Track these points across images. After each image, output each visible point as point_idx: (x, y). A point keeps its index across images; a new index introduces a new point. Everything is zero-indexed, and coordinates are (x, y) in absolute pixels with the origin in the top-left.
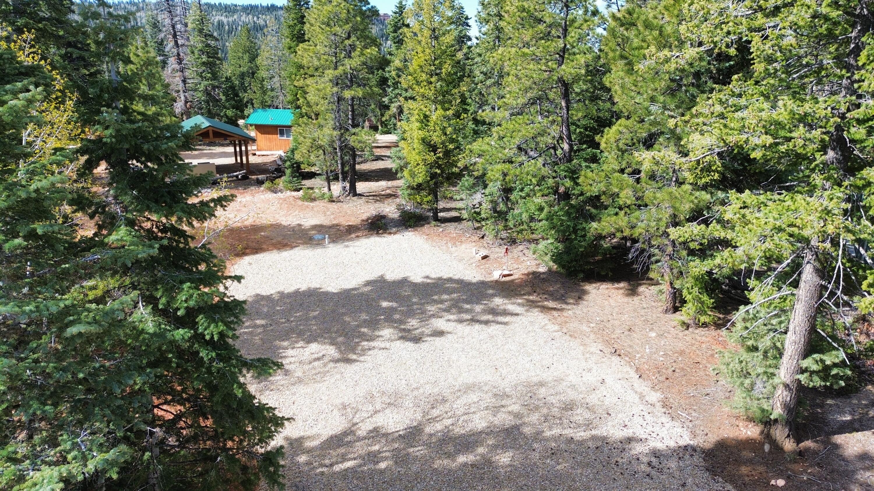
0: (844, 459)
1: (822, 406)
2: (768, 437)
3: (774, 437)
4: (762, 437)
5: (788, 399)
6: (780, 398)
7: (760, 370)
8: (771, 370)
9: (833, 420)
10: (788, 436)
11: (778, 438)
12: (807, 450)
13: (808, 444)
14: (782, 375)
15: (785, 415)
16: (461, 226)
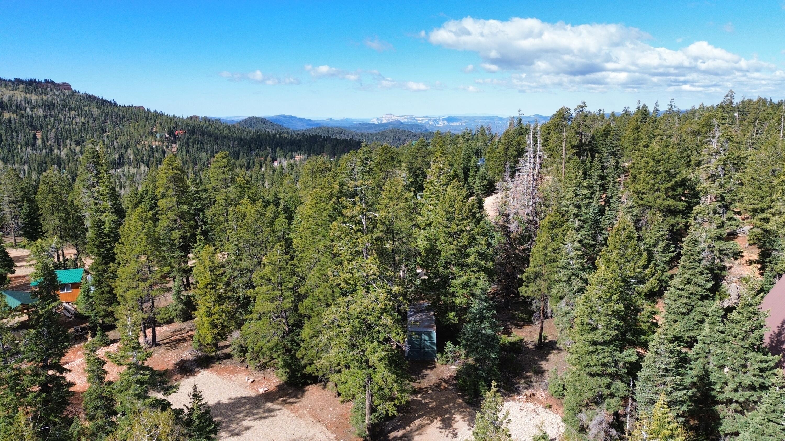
1: (384, 425)
8: (363, 420)
9: (386, 430)
14: (366, 421)
16: (233, 361)
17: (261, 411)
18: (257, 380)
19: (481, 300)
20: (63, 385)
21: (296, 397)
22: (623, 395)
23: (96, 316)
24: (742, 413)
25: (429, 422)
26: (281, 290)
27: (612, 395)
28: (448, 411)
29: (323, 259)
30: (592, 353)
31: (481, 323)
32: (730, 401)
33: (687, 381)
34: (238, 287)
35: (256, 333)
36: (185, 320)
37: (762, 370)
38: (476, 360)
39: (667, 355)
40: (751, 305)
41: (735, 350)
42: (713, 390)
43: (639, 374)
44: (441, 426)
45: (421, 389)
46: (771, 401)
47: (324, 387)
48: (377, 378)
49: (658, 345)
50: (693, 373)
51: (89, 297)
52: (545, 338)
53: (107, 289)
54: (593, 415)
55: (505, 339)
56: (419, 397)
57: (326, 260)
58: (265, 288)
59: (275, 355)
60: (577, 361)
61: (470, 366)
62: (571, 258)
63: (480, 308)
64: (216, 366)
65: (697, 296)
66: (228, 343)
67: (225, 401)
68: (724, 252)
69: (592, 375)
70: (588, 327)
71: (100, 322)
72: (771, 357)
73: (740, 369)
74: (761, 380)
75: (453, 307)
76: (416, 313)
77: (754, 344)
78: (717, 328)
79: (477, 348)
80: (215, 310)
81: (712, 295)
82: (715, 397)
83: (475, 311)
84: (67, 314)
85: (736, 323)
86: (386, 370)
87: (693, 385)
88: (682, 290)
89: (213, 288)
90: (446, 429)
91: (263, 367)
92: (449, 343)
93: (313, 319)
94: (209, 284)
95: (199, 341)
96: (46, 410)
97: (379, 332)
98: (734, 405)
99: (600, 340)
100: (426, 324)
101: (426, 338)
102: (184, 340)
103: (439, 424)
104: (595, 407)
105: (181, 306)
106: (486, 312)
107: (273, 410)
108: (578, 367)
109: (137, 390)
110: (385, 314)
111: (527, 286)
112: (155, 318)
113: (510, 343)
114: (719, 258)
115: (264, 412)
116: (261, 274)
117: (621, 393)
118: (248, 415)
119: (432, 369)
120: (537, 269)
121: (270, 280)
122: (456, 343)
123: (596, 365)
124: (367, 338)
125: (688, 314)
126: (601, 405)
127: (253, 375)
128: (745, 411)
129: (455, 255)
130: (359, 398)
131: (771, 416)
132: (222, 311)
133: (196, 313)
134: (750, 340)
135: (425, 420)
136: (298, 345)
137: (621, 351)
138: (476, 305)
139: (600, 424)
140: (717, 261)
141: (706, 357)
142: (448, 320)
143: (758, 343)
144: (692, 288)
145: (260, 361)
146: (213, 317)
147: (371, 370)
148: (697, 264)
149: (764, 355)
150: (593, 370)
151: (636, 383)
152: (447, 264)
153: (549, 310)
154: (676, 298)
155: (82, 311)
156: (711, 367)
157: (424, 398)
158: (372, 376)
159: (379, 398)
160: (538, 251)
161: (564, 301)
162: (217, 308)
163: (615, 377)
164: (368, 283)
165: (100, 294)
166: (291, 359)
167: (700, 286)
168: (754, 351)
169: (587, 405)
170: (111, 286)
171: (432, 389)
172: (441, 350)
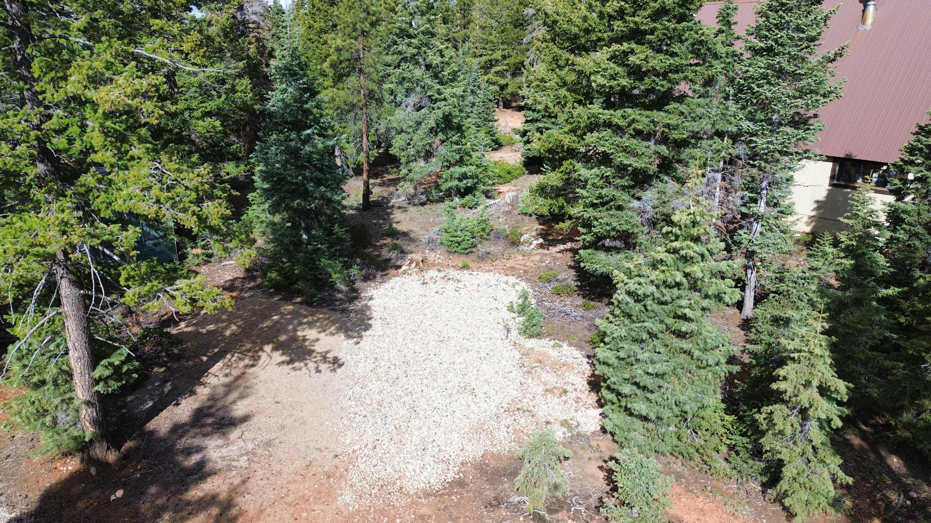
0: (162, 440)
1: (125, 406)
2: (89, 461)
3: (95, 457)
4: (84, 464)
5: (95, 414)
6: (87, 418)
7: (57, 401)
8: (67, 396)
9: (139, 412)
10: (108, 448)
11: (100, 456)
12: (130, 450)
13: (129, 444)
14: (80, 395)
15: (98, 431)
25: (248, 361)
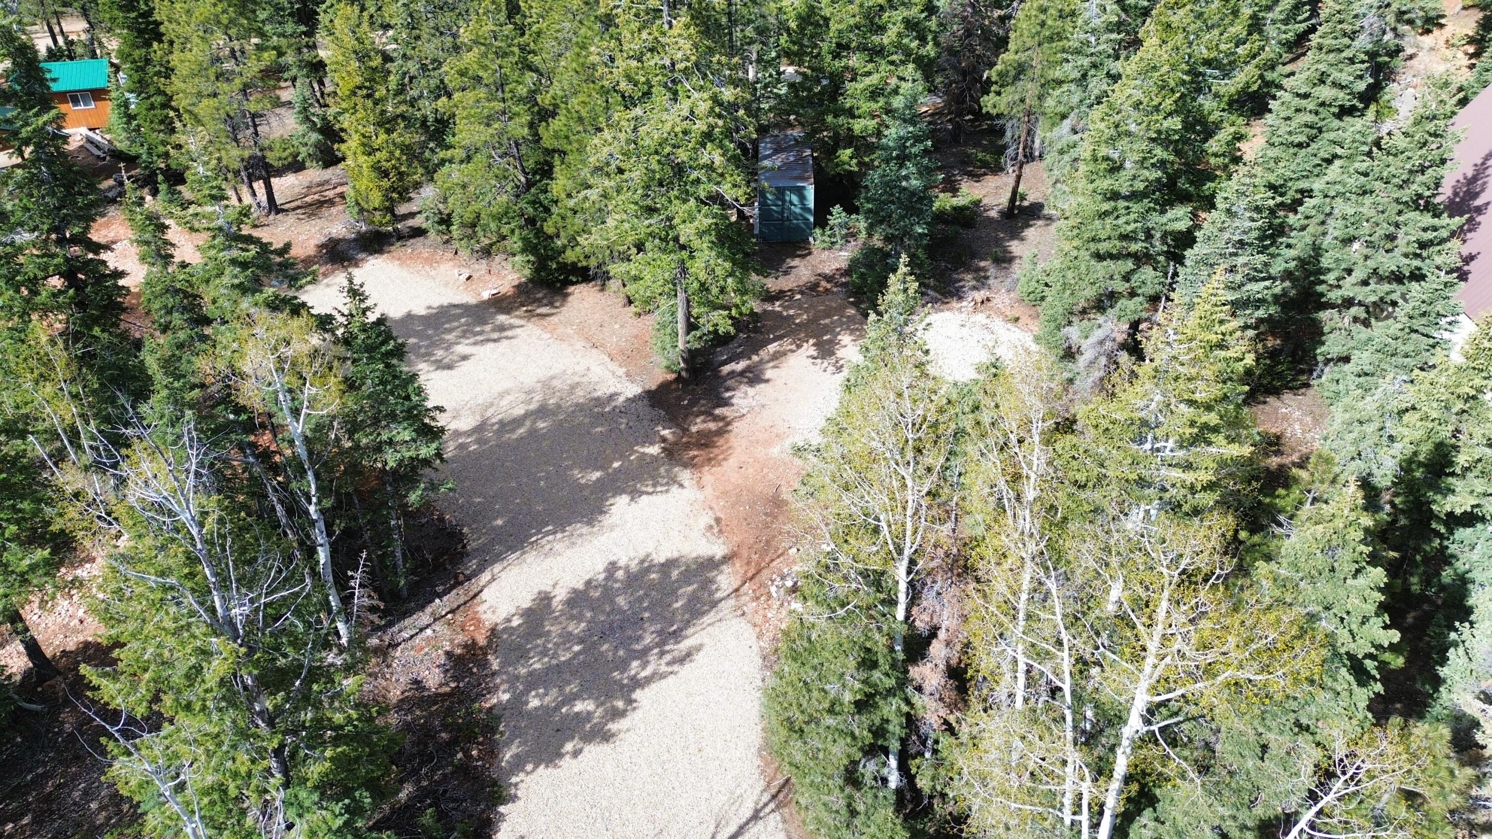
1: (714, 353)
14: (679, 346)
16: (428, 242)
17: (488, 328)
18: (475, 276)
19: (905, 121)
20: (105, 276)
21: (551, 304)
22: (1152, 292)
23: (150, 154)
24: (1366, 323)
25: (793, 347)
26: (504, 100)
27: (1133, 294)
28: (827, 329)
29: (583, 31)
30: (1106, 214)
31: (901, 166)
32: (1349, 303)
33: (1277, 267)
34: (421, 96)
35: (464, 187)
36: (327, 165)
37: (1423, 245)
38: (888, 239)
39: (1248, 214)
40: (1434, 117)
41: (1380, 208)
42: (1323, 282)
43: (1188, 253)
44: (815, 354)
45: (781, 292)
46: (1424, 297)
47: (603, 288)
48: (697, 267)
49: (1233, 198)
50: (1292, 253)
51: (130, 118)
52: (1023, 198)
53: (159, 99)
54: (1092, 329)
55: (944, 201)
56: (777, 307)
57: (590, 33)
58: (470, 96)
59: (505, 230)
60: (1076, 231)
61: (874, 251)
62: (1093, 31)
63: (901, 138)
64: (397, 249)
65: (1333, 110)
66: (415, 209)
67: (422, 312)
68: (1406, 17)
69: (1099, 257)
70: (1104, 165)
71: (163, 166)
72: (1447, 221)
73: (1382, 243)
74: (1416, 263)
75: (850, 139)
76: (776, 151)
77: (1420, 196)
78: (1357, 165)
79: (890, 216)
80: (379, 141)
81: (1361, 106)
82: (1322, 295)
83: (891, 144)
84: (97, 152)
85: (1396, 155)
86: (714, 253)
87: (1287, 275)
88: (1306, 96)
89: (369, 96)
90: (823, 358)
91: (487, 252)
92: (837, 209)
93: (570, 158)
94: (360, 88)
95: (358, 204)
96: (82, 319)
97: (698, 181)
98: (1354, 310)
99: (1124, 191)
100: (796, 173)
101: (795, 199)
102: (331, 202)
103: (813, 351)
104: (1098, 315)
105: (315, 137)
106: (913, 145)
107: (512, 327)
108: (1076, 242)
109: (236, 277)
110: (709, 145)
111: (999, 94)
112: (264, 157)
113: (955, 208)
114: (1394, 29)
115: (493, 330)
116: (461, 65)
117: (1149, 290)
118: (464, 335)
119: (803, 256)
120: (1022, 57)
121: (478, 79)
122: (851, 209)
123: (1109, 238)
124: (676, 193)
125: (1308, 145)
126: (1109, 310)
127: (467, 266)
128: (1373, 321)
129: (857, 26)
130: (664, 303)
131: (1416, 324)
132: (394, 144)
133: (343, 147)
134: (1414, 187)
135: (787, 344)
136: (547, 210)
137: (1163, 212)
138: (894, 131)
139: (1101, 343)
140: (1389, 36)
141: (1323, 223)
142: (837, 165)
143: (1427, 193)
144: (1325, 93)
145: (478, 242)
146: (378, 154)
147: (685, 254)
148: (1346, 41)
149: (1435, 216)
150: (1104, 247)
151: (1180, 269)
152: (841, 49)
153: (1037, 142)
154: (1289, 113)
155: (122, 145)
156: (1327, 241)
157: (787, 308)
158: (688, 265)
159: (700, 304)
160: (1029, 17)
161: (1067, 124)
162: (383, 137)
163: (1142, 259)
164: (674, 81)
165: (149, 110)
166: (537, 236)
167: (1342, 87)
168: (1417, 208)
169: (1084, 312)
170: (164, 93)
171: (802, 293)
172: (821, 221)
